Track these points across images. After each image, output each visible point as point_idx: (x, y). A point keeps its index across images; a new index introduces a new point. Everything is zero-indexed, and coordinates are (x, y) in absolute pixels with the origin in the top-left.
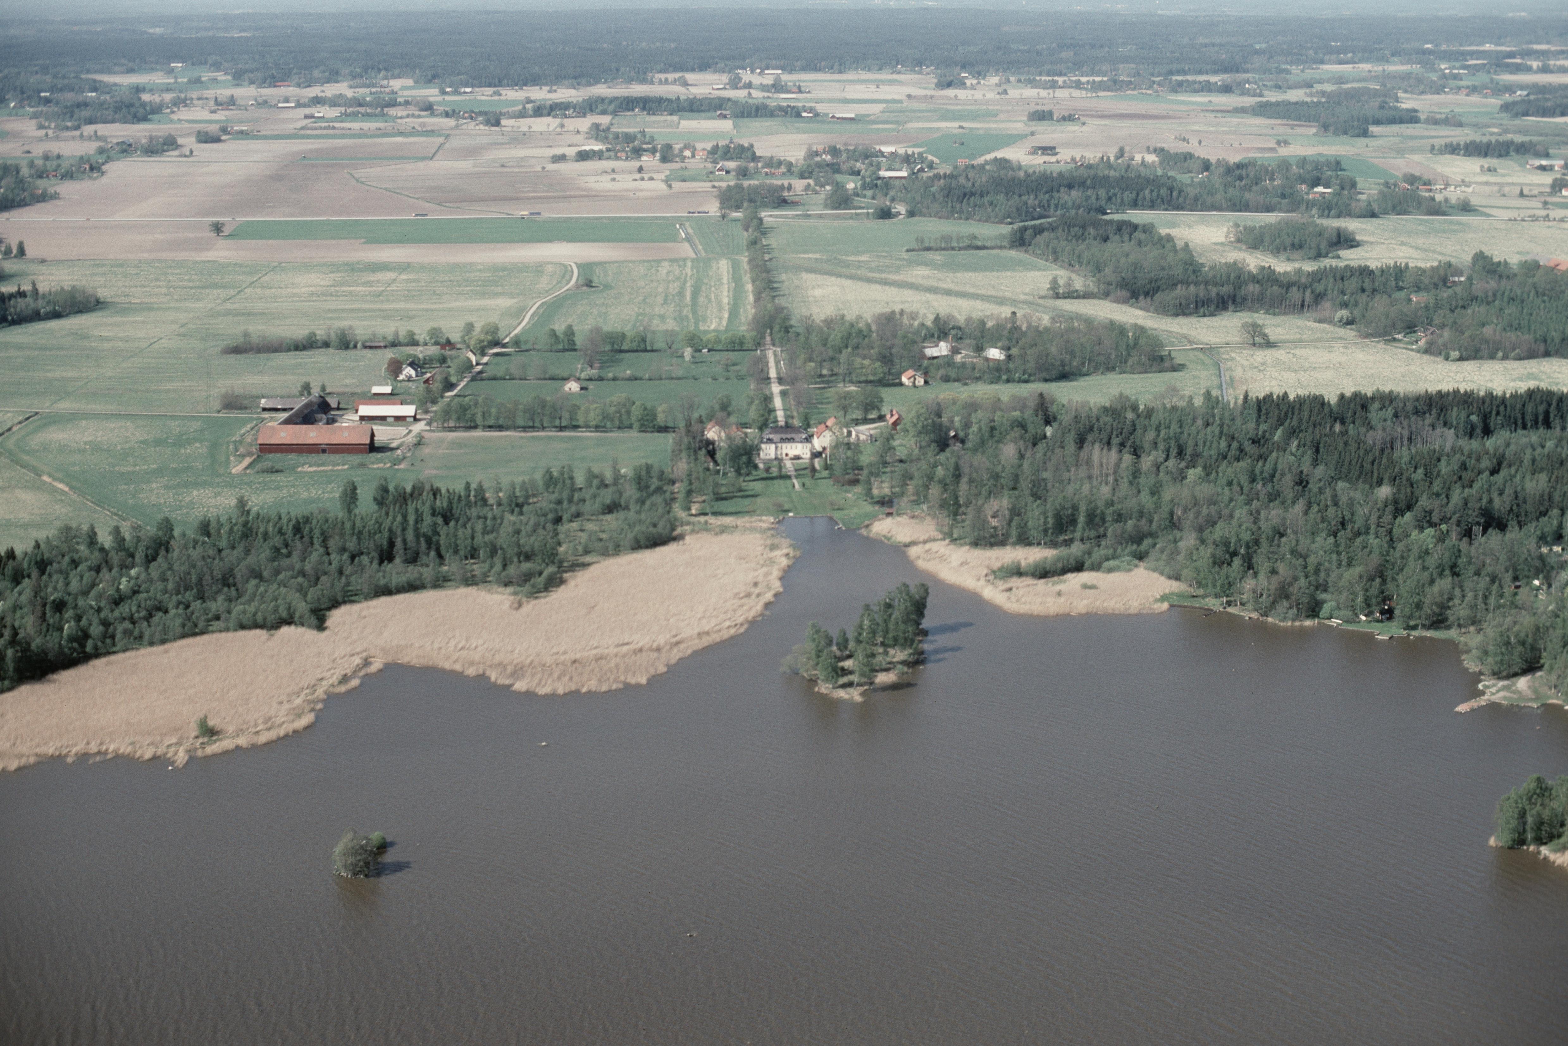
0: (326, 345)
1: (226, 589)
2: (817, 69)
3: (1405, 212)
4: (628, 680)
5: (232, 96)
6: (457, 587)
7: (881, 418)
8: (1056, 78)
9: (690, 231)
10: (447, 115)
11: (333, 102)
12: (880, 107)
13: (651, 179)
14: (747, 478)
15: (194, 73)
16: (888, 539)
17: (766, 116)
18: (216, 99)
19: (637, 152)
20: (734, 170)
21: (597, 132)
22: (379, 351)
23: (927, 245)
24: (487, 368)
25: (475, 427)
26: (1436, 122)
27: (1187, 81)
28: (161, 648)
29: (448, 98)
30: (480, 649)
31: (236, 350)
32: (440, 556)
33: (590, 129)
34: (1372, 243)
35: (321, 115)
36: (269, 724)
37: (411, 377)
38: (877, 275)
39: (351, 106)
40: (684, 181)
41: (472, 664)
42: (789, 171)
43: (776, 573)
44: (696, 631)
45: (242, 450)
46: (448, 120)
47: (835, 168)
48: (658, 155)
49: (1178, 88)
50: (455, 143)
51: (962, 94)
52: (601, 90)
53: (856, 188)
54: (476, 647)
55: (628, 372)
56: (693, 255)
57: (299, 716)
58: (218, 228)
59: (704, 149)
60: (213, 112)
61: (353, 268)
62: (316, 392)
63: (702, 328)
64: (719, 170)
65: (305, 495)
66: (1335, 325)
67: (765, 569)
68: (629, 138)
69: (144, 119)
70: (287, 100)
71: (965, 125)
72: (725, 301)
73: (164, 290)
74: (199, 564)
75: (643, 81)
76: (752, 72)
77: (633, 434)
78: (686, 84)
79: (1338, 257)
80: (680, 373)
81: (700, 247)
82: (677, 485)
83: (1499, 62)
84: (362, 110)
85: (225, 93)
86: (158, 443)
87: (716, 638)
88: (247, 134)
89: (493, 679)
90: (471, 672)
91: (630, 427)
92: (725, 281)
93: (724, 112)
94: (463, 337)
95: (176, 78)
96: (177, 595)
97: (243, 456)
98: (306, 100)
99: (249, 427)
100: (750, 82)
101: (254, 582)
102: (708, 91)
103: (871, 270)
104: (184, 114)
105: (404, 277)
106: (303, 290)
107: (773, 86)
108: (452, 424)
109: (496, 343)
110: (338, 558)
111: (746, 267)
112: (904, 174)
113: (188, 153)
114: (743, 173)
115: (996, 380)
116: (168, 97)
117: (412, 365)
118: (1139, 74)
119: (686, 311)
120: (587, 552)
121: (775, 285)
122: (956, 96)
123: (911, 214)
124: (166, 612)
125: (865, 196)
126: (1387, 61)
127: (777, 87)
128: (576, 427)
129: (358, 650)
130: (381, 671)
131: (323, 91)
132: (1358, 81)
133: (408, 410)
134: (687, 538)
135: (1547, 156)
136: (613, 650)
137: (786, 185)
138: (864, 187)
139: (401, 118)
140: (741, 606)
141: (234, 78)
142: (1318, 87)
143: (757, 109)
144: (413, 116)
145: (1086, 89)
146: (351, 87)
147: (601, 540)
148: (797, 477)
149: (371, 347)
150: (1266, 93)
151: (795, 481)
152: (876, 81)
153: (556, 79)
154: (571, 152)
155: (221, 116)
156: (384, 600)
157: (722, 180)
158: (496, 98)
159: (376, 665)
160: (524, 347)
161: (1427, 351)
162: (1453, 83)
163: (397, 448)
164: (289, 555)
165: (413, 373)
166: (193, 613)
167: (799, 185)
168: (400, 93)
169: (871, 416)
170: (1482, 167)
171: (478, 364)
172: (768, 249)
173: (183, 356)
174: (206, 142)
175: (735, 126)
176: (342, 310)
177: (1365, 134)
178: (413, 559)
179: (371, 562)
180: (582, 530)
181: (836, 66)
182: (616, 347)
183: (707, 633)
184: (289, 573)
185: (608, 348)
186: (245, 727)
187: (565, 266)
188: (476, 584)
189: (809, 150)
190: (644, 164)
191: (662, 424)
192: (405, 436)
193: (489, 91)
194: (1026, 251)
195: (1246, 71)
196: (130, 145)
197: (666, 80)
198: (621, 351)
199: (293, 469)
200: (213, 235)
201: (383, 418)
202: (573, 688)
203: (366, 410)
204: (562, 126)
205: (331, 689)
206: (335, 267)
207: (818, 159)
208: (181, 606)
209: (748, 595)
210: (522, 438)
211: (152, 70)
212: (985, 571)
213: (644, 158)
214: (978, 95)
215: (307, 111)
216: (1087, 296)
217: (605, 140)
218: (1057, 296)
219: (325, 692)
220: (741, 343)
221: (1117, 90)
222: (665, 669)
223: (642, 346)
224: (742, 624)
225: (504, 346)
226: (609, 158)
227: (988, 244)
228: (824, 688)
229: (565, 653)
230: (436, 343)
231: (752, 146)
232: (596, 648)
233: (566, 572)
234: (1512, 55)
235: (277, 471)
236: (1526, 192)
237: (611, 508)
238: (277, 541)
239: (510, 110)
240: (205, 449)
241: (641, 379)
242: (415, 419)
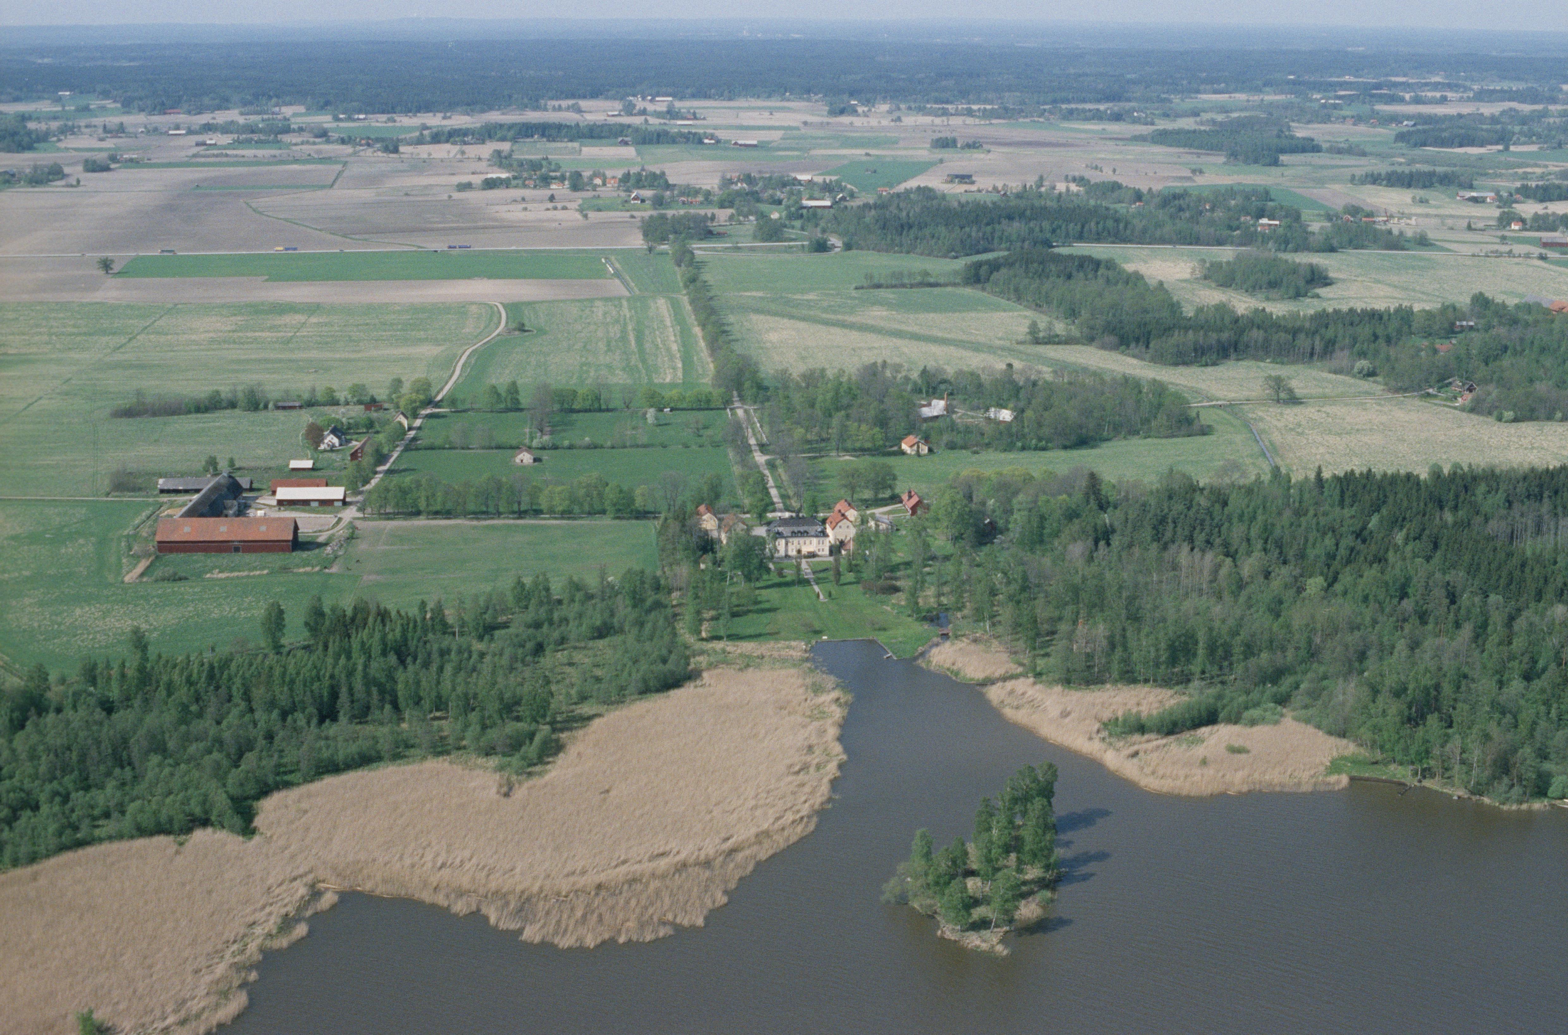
0: (232, 405)
1: (117, 771)
2: (707, 96)
3: (1363, 247)
4: (678, 920)
5: (122, 124)
6: (424, 758)
7: (895, 499)
8: (946, 106)
9: (617, 265)
10: (343, 141)
11: (225, 129)
12: (779, 134)
13: (565, 208)
14: (758, 584)
15: (82, 101)
16: (957, 674)
17: (668, 143)
18: (105, 127)
19: (546, 181)
20: (649, 199)
21: (500, 160)
22: (294, 413)
23: (876, 281)
24: (421, 434)
25: (418, 513)
26: (1340, 151)
27: (1077, 109)
28: (29, 870)
29: (342, 125)
30: (467, 866)
31: (129, 413)
32: (396, 706)
33: (493, 156)
34: (1343, 280)
35: (213, 142)
36: (182, 1014)
37: (333, 446)
38: (833, 317)
39: (244, 133)
40: (599, 210)
41: (461, 893)
42: (706, 199)
43: (832, 732)
44: (754, 830)
45: (136, 548)
46: (344, 147)
47: (755, 196)
48: (567, 182)
49: (1069, 115)
50: (355, 169)
51: (858, 121)
52: (495, 117)
53: (780, 218)
54: (462, 863)
55: (587, 439)
56: (627, 294)
57: (225, 995)
58: (106, 265)
59: (614, 177)
60: (102, 140)
61: (257, 309)
62: (223, 465)
63: (656, 381)
64: (634, 199)
65: (216, 613)
66: (1354, 376)
67: (816, 724)
68: (535, 166)
69: (30, 148)
70: (177, 128)
71: (873, 152)
72: (674, 347)
73: (45, 338)
74: (82, 734)
75: (537, 108)
76: (644, 99)
77: (606, 521)
78: (579, 111)
79: (1318, 296)
80: (645, 440)
81: (633, 284)
82: (675, 595)
83: (1369, 94)
84: (256, 137)
85: (114, 120)
86: (33, 539)
87: (780, 842)
88: (138, 162)
89: (493, 920)
90: (460, 907)
91: (603, 512)
92: (668, 323)
93: (626, 139)
94: (390, 395)
95: (63, 106)
96: (51, 782)
97: (137, 558)
98: (198, 127)
99: (144, 515)
100: (645, 109)
101: (155, 759)
102: (603, 118)
103: (825, 310)
104: (71, 142)
105: (314, 320)
106: (203, 336)
107: (668, 112)
108: (389, 510)
109: (429, 402)
110: (265, 717)
111: (689, 308)
112: (828, 203)
113: (75, 183)
114: (659, 202)
115: (1009, 448)
116: (54, 125)
117: (334, 432)
118: (1025, 103)
119: (634, 360)
120: (583, 698)
121: (726, 328)
122: (851, 123)
123: (848, 247)
124: (36, 808)
125: (793, 227)
126: (1261, 91)
127: (672, 114)
128: (537, 513)
129: (301, 871)
130: (334, 907)
131: (214, 118)
132: (1241, 110)
133: (336, 493)
134: (705, 675)
135: (1471, 187)
136: (648, 867)
137: (709, 215)
138: (791, 217)
139: (296, 144)
140: (802, 785)
141: (123, 106)
142: (1205, 116)
143: (659, 135)
144: (308, 142)
145: (979, 117)
146: (242, 114)
147: (598, 680)
148: (818, 581)
149: (284, 408)
150: (1156, 121)
151: (816, 588)
152: (770, 108)
153: (449, 106)
154: (477, 180)
155: (110, 143)
156: (330, 781)
157: (638, 210)
158: (390, 124)
159: (328, 900)
160: (460, 407)
161: (1472, 410)
162: (1336, 113)
163: (326, 544)
164: (200, 715)
165: (336, 441)
166: (73, 811)
167: (723, 215)
168: (293, 120)
169: (881, 496)
170: (1414, 198)
171: (410, 429)
172: (706, 286)
173: (65, 420)
174: (94, 171)
175: (639, 153)
176: (248, 361)
177: (1275, 163)
178: (362, 715)
179: (308, 723)
180: (571, 664)
181: (726, 92)
182: (566, 406)
183: (767, 834)
184: (201, 745)
185: (557, 407)
186: (147, 1019)
187: (491, 307)
188: (448, 753)
189: (723, 178)
190: (555, 193)
191: (641, 509)
192: (334, 527)
193: (383, 117)
194: (983, 289)
195: (1129, 100)
196: (13, 175)
197: (560, 106)
198: (572, 411)
199: (199, 575)
200: (102, 272)
201: (306, 503)
202: (606, 936)
203: (284, 493)
204: (463, 153)
205: (268, 943)
206: (237, 309)
207: (734, 187)
208: (58, 799)
209: (805, 768)
210: (475, 527)
211: (40, 98)
212: (1097, 726)
213: (553, 186)
214: (873, 122)
215: (200, 138)
216: (1069, 341)
217: (509, 167)
218: (1037, 342)
219: (262, 950)
220: (708, 401)
221: (1010, 118)
222: (725, 900)
223: (596, 406)
224: (809, 817)
225: (437, 405)
226: (516, 187)
227: (942, 280)
228: (949, 931)
229: (584, 872)
230: (360, 402)
231: (663, 174)
232: (624, 862)
233: (562, 730)
234: (1378, 86)
235: (180, 579)
236: (1473, 226)
237: (602, 632)
238: (183, 694)
239: (408, 136)
240: (91, 548)
241: (602, 447)
242: (344, 503)
